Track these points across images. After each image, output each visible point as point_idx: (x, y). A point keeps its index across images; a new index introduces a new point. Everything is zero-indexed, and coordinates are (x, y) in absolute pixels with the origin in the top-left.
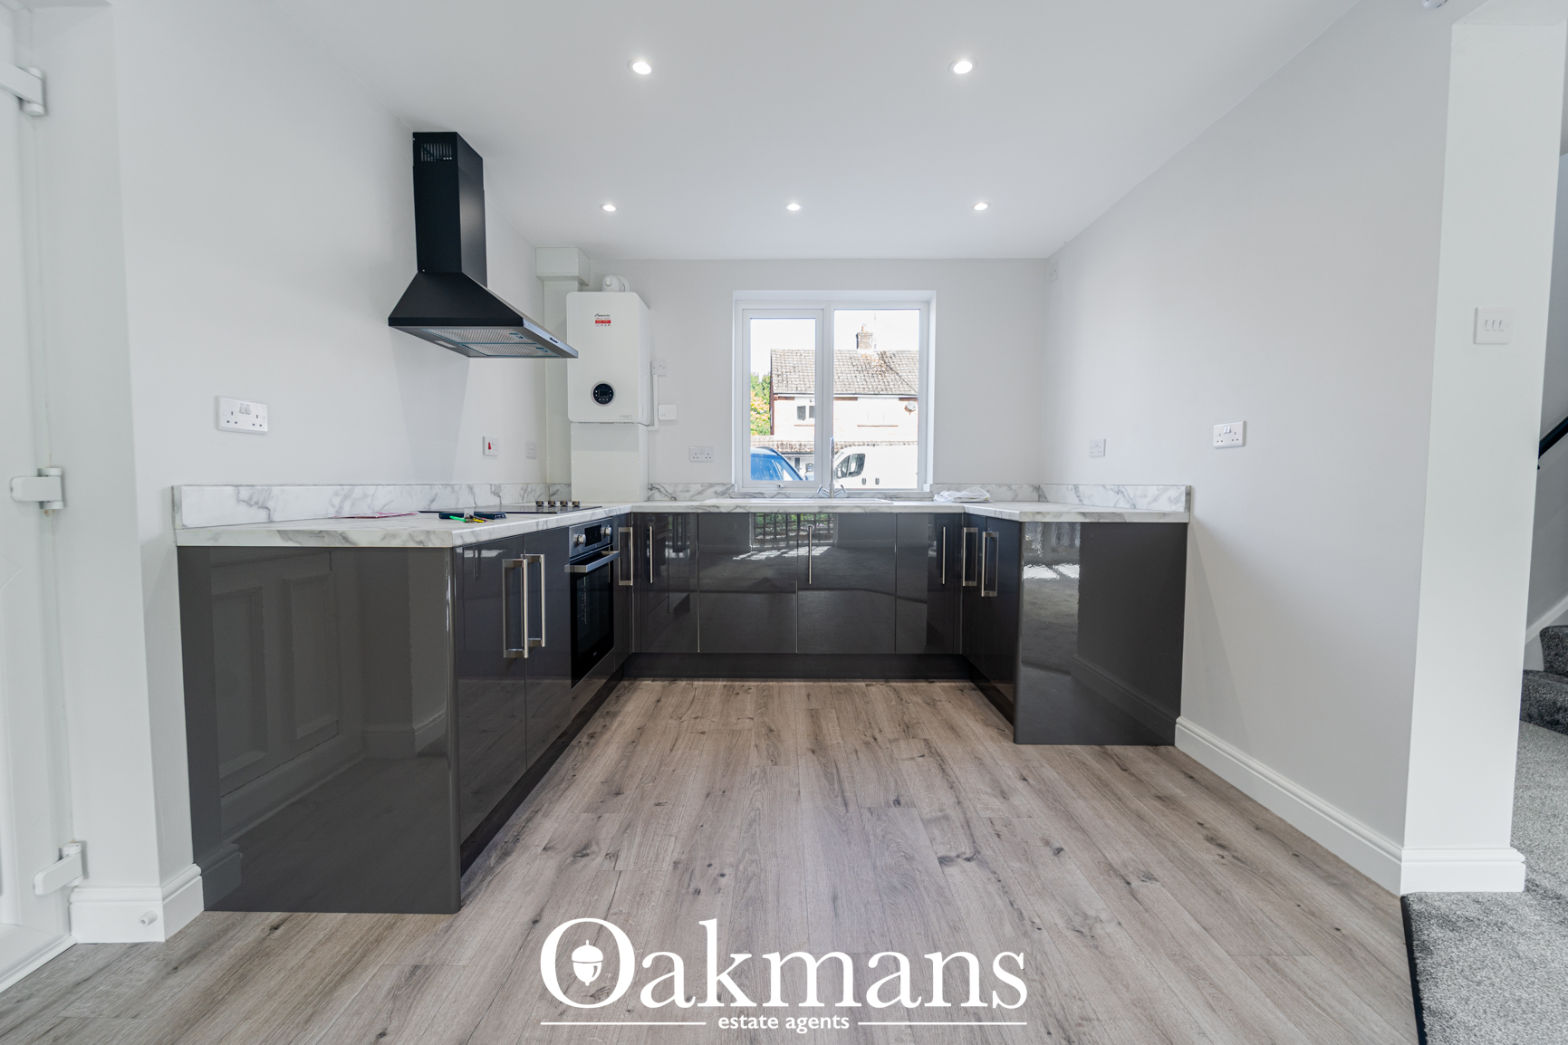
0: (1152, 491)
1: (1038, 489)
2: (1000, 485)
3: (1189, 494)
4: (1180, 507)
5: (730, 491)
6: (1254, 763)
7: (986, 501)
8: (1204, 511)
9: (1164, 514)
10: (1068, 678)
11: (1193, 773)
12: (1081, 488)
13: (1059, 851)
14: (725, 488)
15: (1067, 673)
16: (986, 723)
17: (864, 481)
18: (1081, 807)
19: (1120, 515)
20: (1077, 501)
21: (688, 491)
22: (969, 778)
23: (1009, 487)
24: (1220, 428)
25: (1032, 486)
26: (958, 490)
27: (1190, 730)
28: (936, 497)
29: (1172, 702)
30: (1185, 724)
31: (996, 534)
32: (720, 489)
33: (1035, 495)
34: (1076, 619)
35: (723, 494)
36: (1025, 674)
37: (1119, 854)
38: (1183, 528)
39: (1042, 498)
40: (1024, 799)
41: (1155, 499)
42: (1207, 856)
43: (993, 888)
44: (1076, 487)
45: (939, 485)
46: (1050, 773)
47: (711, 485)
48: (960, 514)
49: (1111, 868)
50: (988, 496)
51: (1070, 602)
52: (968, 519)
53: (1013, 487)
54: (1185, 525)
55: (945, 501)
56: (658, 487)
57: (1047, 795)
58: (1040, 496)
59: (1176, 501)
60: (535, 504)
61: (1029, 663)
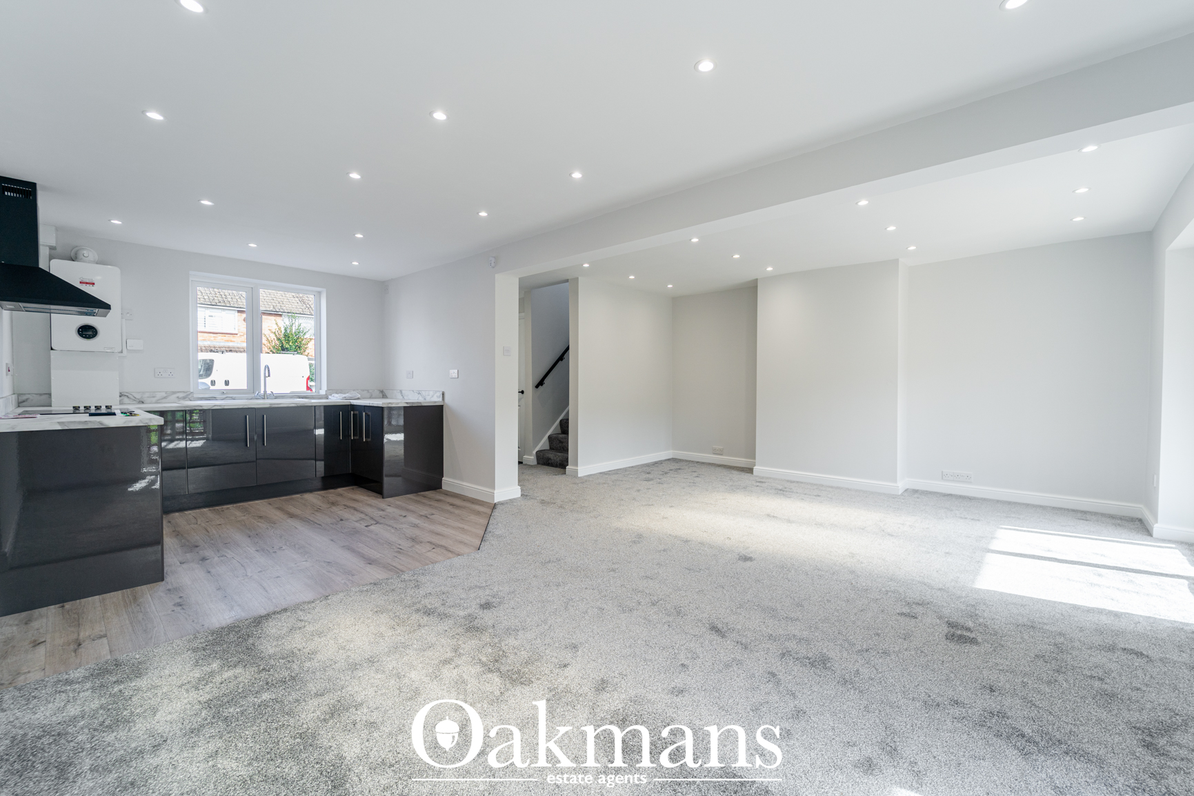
0: (431, 393)
1: (382, 392)
2: (363, 390)
3: (443, 394)
4: (441, 399)
5: (190, 396)
6: (464, 484)
7: (358, 399)
8: (449, 401)
9: (435, 402)
10: (400, 478)
11: (447, 494)
12: (403, 392)
13: (405, 516)
14: (185, 394)
15: (399, 476)
16: (368, 496)
17: (213, 383)
18: (411, 507)
19: (420, 403)
20: (401, 397)
21: (154, 397)
22: (369, 510)
23: (368, 391)
24: (452, 371)
25: (379, 390)
26: (345, 393)
27: (448, 482)
28: (330, 397)
29: (441, 473)
30: (446, 480)
31: (370, 413)
32: (181, 395)
33: (381, 395)
34: (403, 457)
35: (184, 398)
36: (386, 480)
37: (423, 513)
38: (442, 407)
39: (384, 396)
40: (390, 510)
41: (433, 396)
42: (450, 508)
43: (386, 526)
44: (401, 391)
45: (331, 390)
46: (398, 503)
47: (174, 393)
48: (348, 405)
49: (421, 516)
50: (359, 396)
51: (400, 451)
52: (353, 407)
53: (370, 391)
54: (442, 406)
55: (336, 399)
56: (127, 394)
57: (398, 507)
58: (383, 395)
59: (439, 397)
60: (72, 408)
61: (387, 476)
